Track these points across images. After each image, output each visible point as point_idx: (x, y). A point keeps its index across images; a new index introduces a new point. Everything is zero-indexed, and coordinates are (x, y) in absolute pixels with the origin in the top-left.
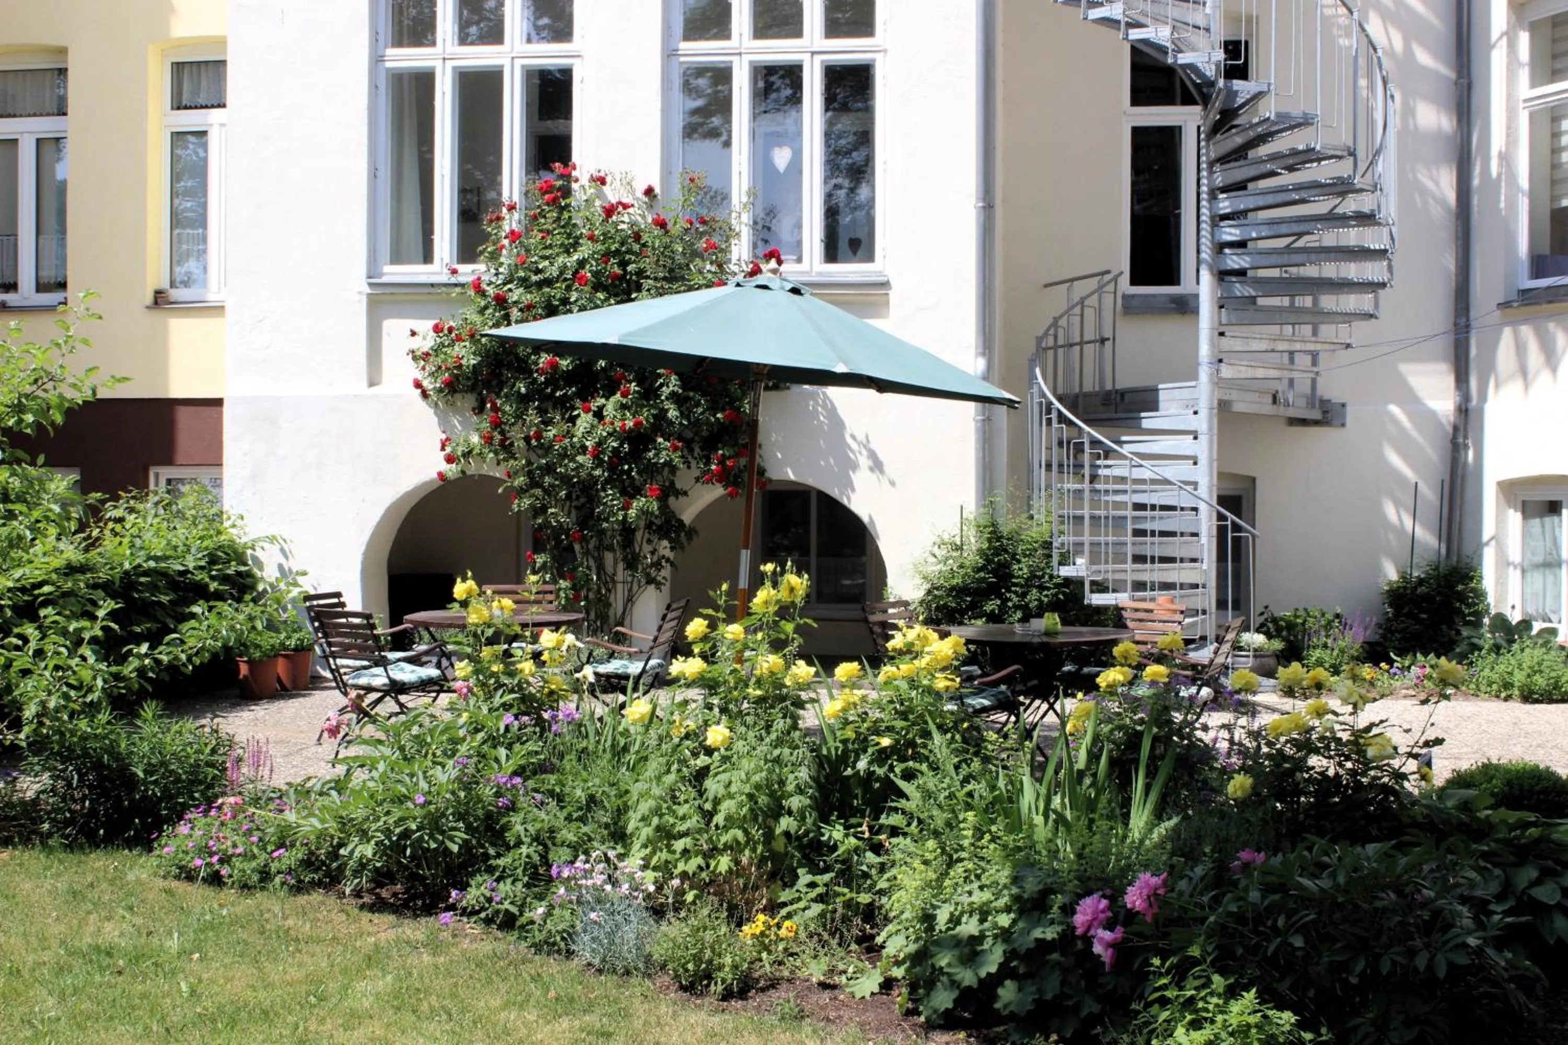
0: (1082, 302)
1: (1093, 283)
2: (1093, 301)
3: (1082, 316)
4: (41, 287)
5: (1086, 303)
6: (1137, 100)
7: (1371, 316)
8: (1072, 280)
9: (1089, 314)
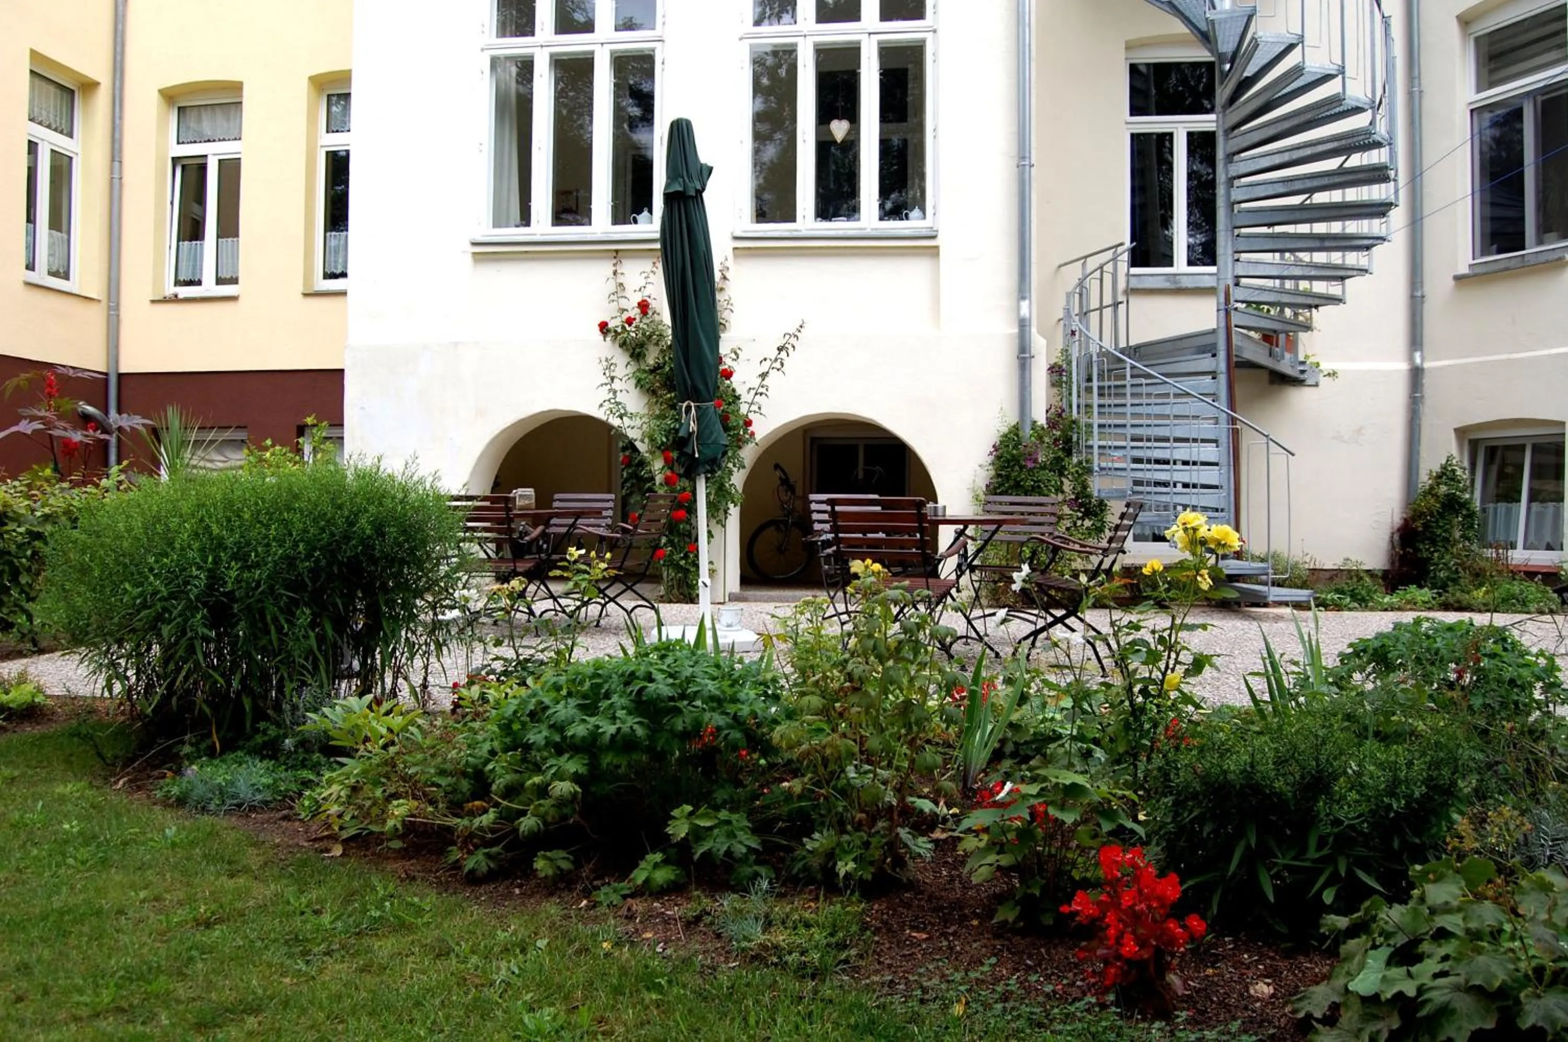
0: (1101, 267)
1: (1109, 255)
2: (1109, 268)
3: (1101, 280)
4: (220, 281)
5: (1105, 268)
6: (1136, 110)
7: (1366, 271)
8: (1086, 257)
9: (1108, 279)
